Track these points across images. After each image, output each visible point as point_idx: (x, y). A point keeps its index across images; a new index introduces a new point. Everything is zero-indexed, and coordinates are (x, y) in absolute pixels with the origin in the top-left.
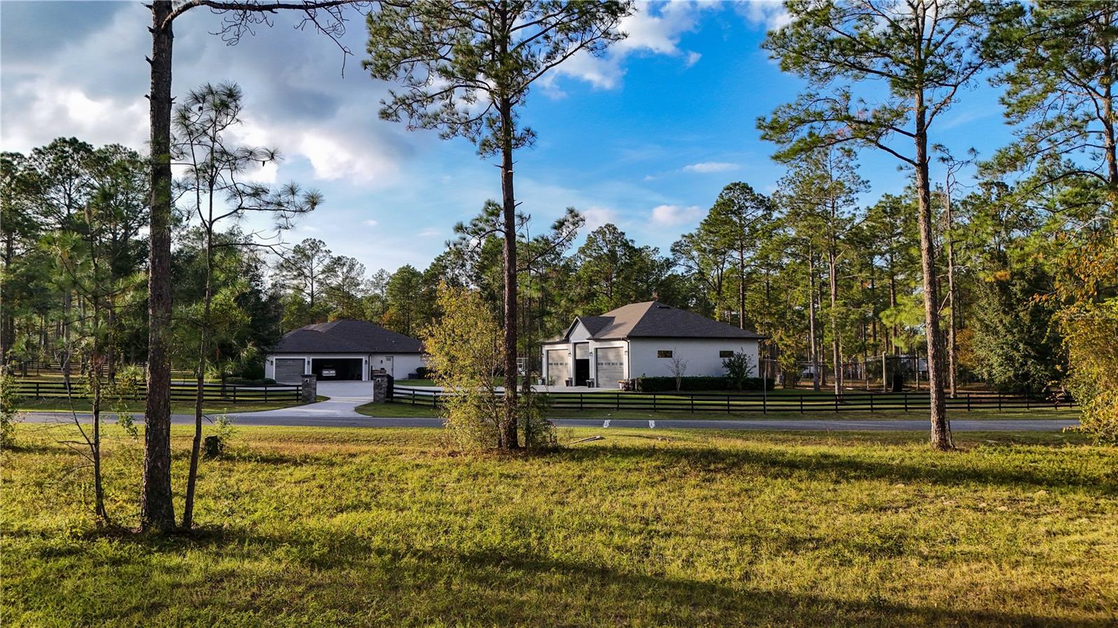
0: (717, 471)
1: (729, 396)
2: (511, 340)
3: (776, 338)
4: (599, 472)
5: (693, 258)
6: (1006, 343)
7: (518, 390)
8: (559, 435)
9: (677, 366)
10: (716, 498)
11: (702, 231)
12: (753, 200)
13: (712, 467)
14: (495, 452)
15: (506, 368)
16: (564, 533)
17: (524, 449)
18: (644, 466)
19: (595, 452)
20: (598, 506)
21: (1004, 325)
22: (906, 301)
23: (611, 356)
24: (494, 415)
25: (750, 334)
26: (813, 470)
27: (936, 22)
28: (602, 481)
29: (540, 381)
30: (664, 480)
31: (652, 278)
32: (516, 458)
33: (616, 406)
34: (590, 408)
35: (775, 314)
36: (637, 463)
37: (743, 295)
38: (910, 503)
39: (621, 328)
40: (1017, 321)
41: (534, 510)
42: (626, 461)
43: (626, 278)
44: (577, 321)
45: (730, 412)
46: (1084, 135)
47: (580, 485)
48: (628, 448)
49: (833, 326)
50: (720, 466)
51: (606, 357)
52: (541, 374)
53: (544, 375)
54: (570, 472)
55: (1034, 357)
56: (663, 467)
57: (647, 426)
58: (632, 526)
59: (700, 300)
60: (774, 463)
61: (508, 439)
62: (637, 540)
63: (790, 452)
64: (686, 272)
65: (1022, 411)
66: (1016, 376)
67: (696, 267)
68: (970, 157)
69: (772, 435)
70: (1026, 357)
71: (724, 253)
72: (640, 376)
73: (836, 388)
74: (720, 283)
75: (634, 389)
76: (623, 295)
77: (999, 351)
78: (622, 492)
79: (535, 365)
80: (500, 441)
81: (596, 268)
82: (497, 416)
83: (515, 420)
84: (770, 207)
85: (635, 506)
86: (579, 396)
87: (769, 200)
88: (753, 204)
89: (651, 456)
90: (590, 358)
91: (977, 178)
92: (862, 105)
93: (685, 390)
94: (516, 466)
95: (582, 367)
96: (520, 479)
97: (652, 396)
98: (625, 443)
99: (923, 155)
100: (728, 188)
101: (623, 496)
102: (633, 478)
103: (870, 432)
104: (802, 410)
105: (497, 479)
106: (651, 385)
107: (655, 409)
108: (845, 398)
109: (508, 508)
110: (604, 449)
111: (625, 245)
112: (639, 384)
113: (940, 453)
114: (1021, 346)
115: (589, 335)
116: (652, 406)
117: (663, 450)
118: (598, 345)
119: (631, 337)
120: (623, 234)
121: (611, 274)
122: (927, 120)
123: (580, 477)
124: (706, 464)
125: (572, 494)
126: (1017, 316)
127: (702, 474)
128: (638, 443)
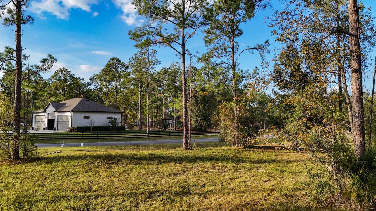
0: (112, 163)
1: (111, 133)
2: (18, 110)
3: (127, 112)
4: (61, 168)
5: (98, 83)
6: (196, 115)
7: (20, 132)
8: (41, 151)
9: (91, 122)
10: (114, 175)
11: (102, 74)
12: (121, 64)
13: (110, 162)
14: (7, 162)
15: (14, 123)
16: (43, 203)
17: (23, 159)
18: (81, 163)
19: (58, 159)
20: (61, 185)
21: (196, 110)
22: (176, 100)
23: (64, 118)
24: (7, 144)
25: (118, 111)
26: (149, 160)
27: (190, 7)
28: (62, 172)
29: (31, 128)
30: (91, 169)
31: (81, 90)
32: (18, 164)
33: (66, 138)
34: (54, 139)
35: (127, 104)
36: (78, 162)
37: (116, 97)
38: (184, 171)
39: (69, 107)
40: (199, 109)
41: (27, 191)
42: (73, 162)
43: (71, 89)
44: (50, 104)
45: (111, 139)
46: (226, 52)
47: (52, 175)
48: (74, 156)
49: (147, 108)
50: (113, 161)
51: (62, 119)
52: (32, 125)
53: (33, 126)
54: (46, 169)
55: (203, 120)
56: (90, 163)
57: (80, 146)
58: (79, 194)
59: (99, 99)
60: (134, 159)
61: (14, 155)
62: (83, 202)
63: (138, 154)
64: (95, 88)
65: (201, 135)
66: (198, 125)
67: (99, 86)
68: (196, 54)
69: (129, 147)
70: (201, 119)
71: (110, 82)
72: (76, 126)
73: (147, 129)
74: (107, 93)
75: (73, 131)
76: (70, 95)
77: (194, 118)
78: (72, 177)
79: (29, 122)
80: (10, 156)
81: (58, 84)
82: (8, 145)
83: (18, 147)
84: (127, 67)
85: (79, 183)
86: (50, 134)
87: (126, 65)
88: (120, 66)
89: (84, 159)
90: (55, 119)
91: (197, 62)
92: (166, 31)
93: (94, 131)
94: (18, 168)
95: (51, 124)
96: (20, 174)
97: (82, 134)
98: (72, 154)
99: (184, 52)
100: (112, 59)
101: (73, 179)
102: (77, 169)
103: (161, 144)
104: (137, 137)
105: (7, 175)
106: (80, 129)
107: (83, 139)
108: (150, 133)
109: (12, 192)
110: (62, 157)
111: (71, 76)
112: (75, 129)
113: (187, 151)
114: (200, 116)
115: (55, 110)
116: (82, 138)
117: (89, 156)
118: (58, 114)
119: (73, 111)
120: (70, 72)
121: (65, 87)
122: (185, 40)
123: (51, 171)
124: (107, 161)
125: (47, 180)
126: (199, 107)
127: (107, 165)
128: (78, 153)
